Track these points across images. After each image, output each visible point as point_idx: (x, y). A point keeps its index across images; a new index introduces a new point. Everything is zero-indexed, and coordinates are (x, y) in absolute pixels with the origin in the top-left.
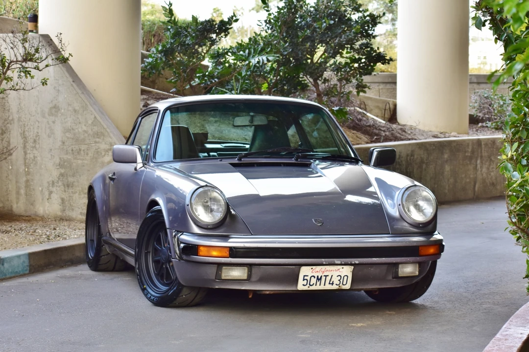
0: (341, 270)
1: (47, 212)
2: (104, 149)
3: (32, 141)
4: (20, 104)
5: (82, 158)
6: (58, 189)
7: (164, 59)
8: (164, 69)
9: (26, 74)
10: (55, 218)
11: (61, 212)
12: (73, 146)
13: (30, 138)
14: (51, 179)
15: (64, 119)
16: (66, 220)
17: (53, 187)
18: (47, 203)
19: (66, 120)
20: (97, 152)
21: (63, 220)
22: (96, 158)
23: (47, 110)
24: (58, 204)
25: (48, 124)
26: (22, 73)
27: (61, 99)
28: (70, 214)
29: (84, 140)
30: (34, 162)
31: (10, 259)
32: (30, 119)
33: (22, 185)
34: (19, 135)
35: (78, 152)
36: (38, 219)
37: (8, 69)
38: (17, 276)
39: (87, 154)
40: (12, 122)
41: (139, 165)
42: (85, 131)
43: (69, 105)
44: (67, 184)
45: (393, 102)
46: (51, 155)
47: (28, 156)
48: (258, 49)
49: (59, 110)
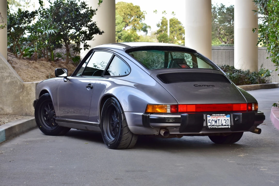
38: (3, 143)
48: (48, 26)
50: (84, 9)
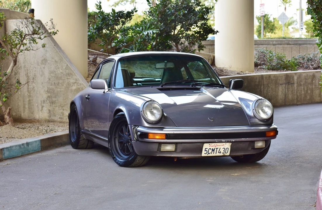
0: (225, 145)
1: (41, 117)
2: (73, 83)
3: (32, 78)
4: (25, 58)
5: (60, 87)
6: (47, 104)
7: (97, 33)
8: (97, 38)
9: (33, 41)
10: (45, 120)
11: (48, 117)
12: (55, 81)
13: (30, 77)
14: (43, 99)
15: (50, 66)
16: (52, 122)
17: (44, 104)
18: (40, 112)
19: (51, 67)
20: (69, 84)
21: (50, 121)
22: (68, 88)
23: (40, 62)
24: (47, 113)
25: (41, 69)
26: (31, 41)
27: (48, 55)
28: (54, 118)
29: (61, 78)
30: (33, 90)
31: (32, 143)
32: (30, 66)
33: (27, 103)
34: (25, 75)
35: (58, 84)
36: (36, 121)
37: (24, 39)
38: (35, 152)
39: (63, 85)
40: (21, 68)
41: (106, 90)
42: (61, 72)
43: (53, 58)
44: (52, 102)
45: (213, 55)
46: (43, 86)
47: (30, 87)
48: (147, 27)
49: (47, 61)
50: (199, 6)
